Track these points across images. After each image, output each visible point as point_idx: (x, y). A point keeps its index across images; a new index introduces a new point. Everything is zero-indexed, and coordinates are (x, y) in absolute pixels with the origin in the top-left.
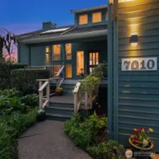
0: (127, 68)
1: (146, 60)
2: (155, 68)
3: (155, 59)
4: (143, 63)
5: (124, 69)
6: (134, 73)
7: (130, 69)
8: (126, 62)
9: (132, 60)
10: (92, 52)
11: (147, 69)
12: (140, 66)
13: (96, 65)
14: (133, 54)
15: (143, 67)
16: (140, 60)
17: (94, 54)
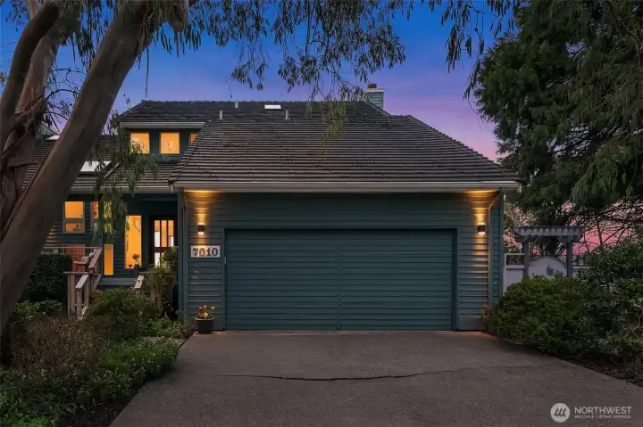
0: (196, 254)
1: (212, 247)
2: (218, 256)
3: (218, 248)
4: (209, 250)
5: (193, 256)
6: (202, 260)
7: (198, 256)
8: (194, 249)
9: (199, 247)
10: (161, 218)
11: (212, 256)
12: (207, 253)
13: (168, 248)
14: (202, 241)
15: (209, 254)
16: (206, 248)
17: (164, 222)
